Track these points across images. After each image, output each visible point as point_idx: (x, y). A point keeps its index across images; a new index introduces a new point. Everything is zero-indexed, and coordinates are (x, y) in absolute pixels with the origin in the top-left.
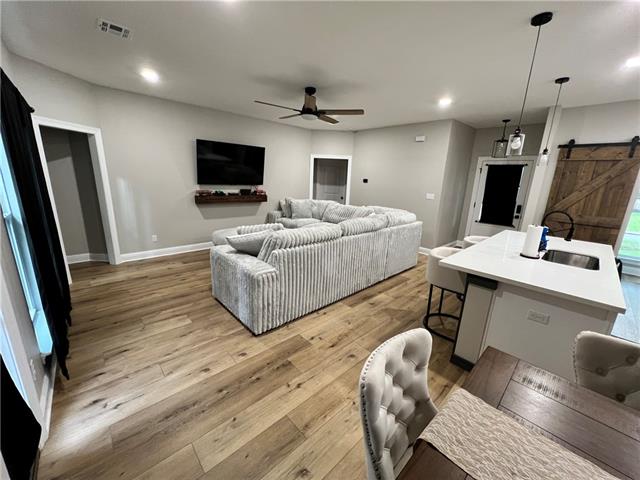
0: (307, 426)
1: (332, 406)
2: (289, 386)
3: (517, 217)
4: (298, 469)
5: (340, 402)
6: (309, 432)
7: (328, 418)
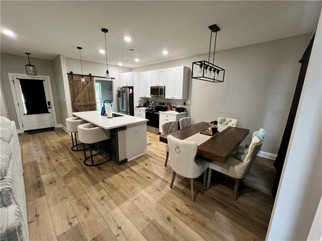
0: (148, 220)
1: (137, 209)
2: (118, 235)
3: (50, 108)
4: (167, 221)
5: (134, 205)
6: (151, 218)
7: (143, 210)
